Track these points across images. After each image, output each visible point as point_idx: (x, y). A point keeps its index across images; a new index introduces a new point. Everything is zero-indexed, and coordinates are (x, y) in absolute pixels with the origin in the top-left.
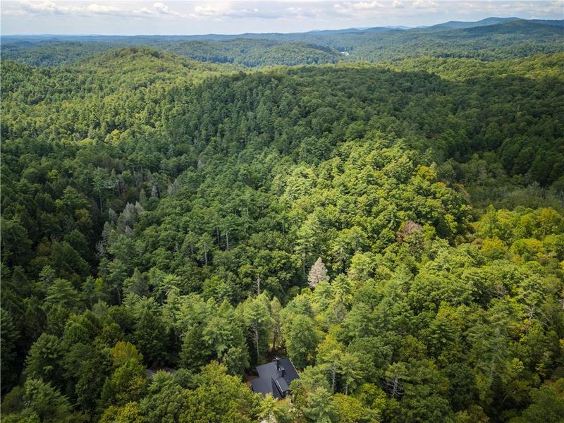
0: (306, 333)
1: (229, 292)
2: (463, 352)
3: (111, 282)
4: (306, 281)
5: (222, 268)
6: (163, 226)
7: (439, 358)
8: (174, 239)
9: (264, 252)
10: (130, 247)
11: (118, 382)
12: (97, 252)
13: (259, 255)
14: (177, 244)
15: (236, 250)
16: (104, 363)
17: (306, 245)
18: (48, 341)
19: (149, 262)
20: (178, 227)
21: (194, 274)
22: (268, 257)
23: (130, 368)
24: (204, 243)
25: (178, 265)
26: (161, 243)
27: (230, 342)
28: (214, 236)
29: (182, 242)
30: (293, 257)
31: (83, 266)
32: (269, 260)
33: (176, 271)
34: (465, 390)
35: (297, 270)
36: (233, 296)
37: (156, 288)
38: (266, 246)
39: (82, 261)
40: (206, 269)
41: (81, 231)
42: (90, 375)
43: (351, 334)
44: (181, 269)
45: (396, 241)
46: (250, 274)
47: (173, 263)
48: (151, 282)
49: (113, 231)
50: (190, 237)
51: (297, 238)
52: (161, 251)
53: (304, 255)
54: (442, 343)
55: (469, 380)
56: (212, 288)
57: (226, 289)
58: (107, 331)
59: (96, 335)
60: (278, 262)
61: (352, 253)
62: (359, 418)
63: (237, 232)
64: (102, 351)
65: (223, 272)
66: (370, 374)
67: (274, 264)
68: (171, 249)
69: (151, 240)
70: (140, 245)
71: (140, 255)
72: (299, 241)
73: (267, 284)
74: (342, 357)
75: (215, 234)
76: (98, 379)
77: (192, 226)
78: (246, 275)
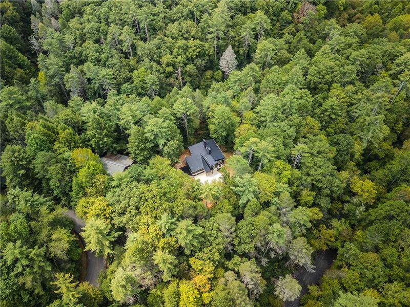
0: (227, 122)
1: (156, 82)
2: (346, 124)
3: (53, 77)
4: (218, 65)
5: (146, 60)
6: (85, 17)
7: (327, 129)
8: (99, 31)
9: (181, 43)
10: (61, 42)
11: (84, 180)
12: (32, 45)
13: (177, 45)
14: (102, 36)
15: (156, 41)
16: (68, 165)
17: (218, 33)
18: (14, 152)
19: (81, 56)
20: (99, 18)
21: (123, 66)
22: (185, 47)
23: (92, 169)
24: (127, 35)
25: (108, 58)
26: (88, 35)
27: (168, 137)
28: (133, 26)
29: (107, 34)
30: (207, 45)
31: (23, 61)
32: (186, 49)
33: (107, 63)
34: (345, 153)
35: (209, 56)
36: (159, 84)
37: (93, 81)
38: (182, 35)
39: (22, 57)
40: (132, 61)
41: (10, 24)
42: (59, 176)
43: (262, 119)
44: (110, 61)
45: (292, 22)
46: (171, 63)
47: (103, 57)
48: (88, 75)
49: (41, 24)
50: (113, 29)
51: (209, 26)
52: (89, 44)
53: (215, 42)
54: (331, 118)
55: (349, 146)
56: (141, 79)
57: (153, 80)
58: (63, 138)
59: (55, 140)
60: (194, 51)
61: (256, 37)
62: (274, 191)
63: (154, 22)
64: (64, 156)
65: (148, 64)
66: (281, 154)
67: (191, 53)
68: (97, 41)
69: (78, 33)
70: (69, 39)
71: (72, 48)
72: (211, 30)
73: (186, 72)
74: (259, 144)
75: (135, 25)
76: (67, 179)
77: (112, 17)
78: (168, 65)
